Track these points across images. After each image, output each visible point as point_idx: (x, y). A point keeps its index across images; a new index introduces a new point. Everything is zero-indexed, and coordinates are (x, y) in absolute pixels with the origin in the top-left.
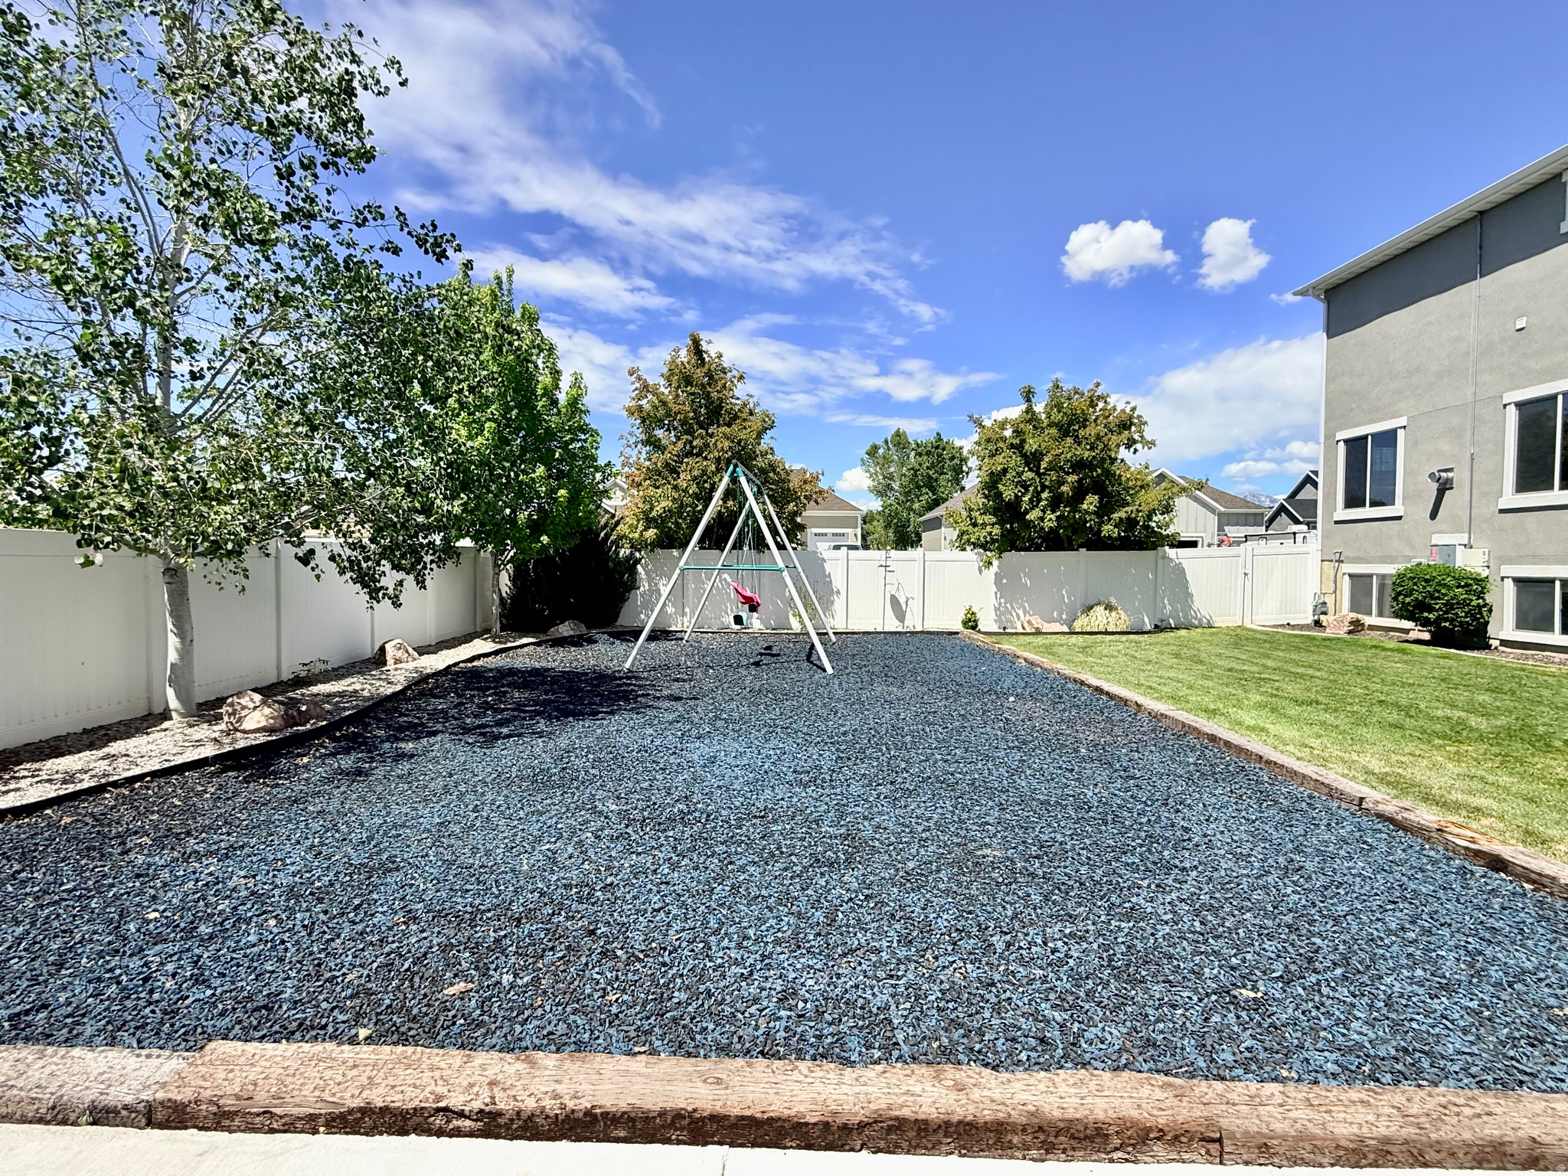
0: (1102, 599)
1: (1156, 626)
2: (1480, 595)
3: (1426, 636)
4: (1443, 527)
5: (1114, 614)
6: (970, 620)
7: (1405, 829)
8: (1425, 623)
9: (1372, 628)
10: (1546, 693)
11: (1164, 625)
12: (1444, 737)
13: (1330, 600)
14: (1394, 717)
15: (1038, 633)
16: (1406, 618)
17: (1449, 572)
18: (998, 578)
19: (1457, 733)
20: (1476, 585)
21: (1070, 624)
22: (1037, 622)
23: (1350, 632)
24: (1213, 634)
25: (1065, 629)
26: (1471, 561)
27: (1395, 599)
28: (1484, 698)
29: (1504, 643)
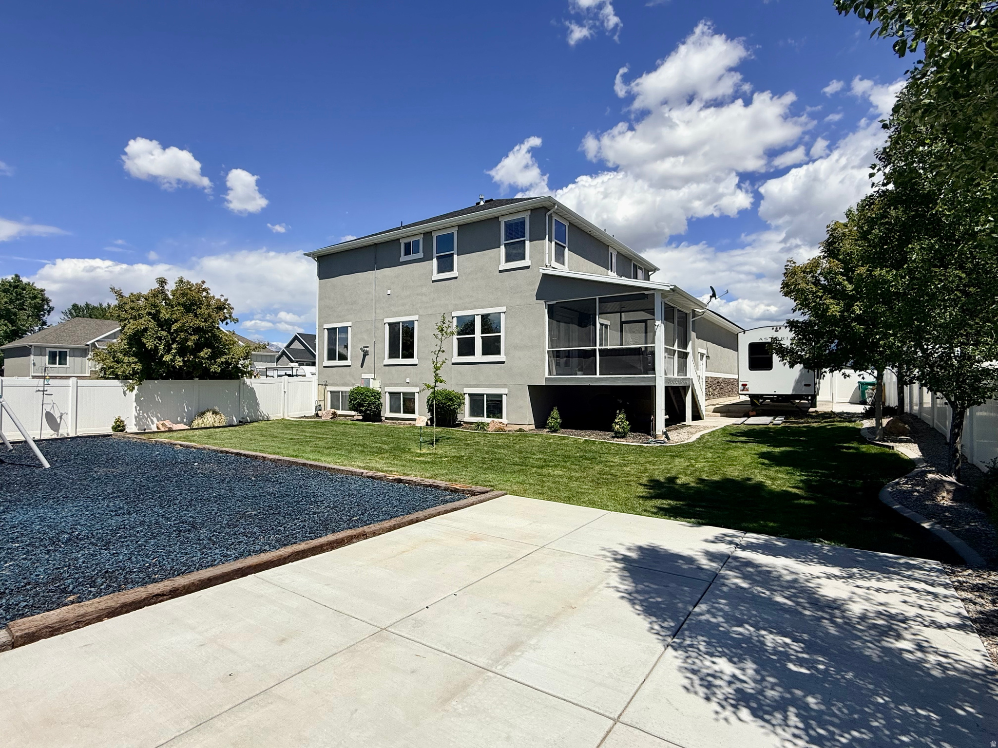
0: (210, 408)
1: (240, 422)
2: (379, 399)
3: (361, 418)
4: (366, 371)
5: (218, 416)
6: (119, 426)
7: (376, 479)
8: (360, 412)
9: (340, 415)
10: (401, 435)
11: (244, 420)
12: (377, 453)
13: (322, 403)
14: (360, 449)
15: (170, 430)
16: (353, 410)
17: (368, 390)
18: (137, 399)
19: (380, 451)
20: (377, 395)
21: (190, 423)
22: (168, 423)
23: (332, 418)
24: (271, 424)
25: (187, 427)
26: (375, 385)
27: (350, 402)
28: (385, 438)
29: (386, 418)
